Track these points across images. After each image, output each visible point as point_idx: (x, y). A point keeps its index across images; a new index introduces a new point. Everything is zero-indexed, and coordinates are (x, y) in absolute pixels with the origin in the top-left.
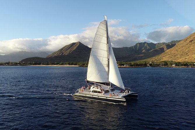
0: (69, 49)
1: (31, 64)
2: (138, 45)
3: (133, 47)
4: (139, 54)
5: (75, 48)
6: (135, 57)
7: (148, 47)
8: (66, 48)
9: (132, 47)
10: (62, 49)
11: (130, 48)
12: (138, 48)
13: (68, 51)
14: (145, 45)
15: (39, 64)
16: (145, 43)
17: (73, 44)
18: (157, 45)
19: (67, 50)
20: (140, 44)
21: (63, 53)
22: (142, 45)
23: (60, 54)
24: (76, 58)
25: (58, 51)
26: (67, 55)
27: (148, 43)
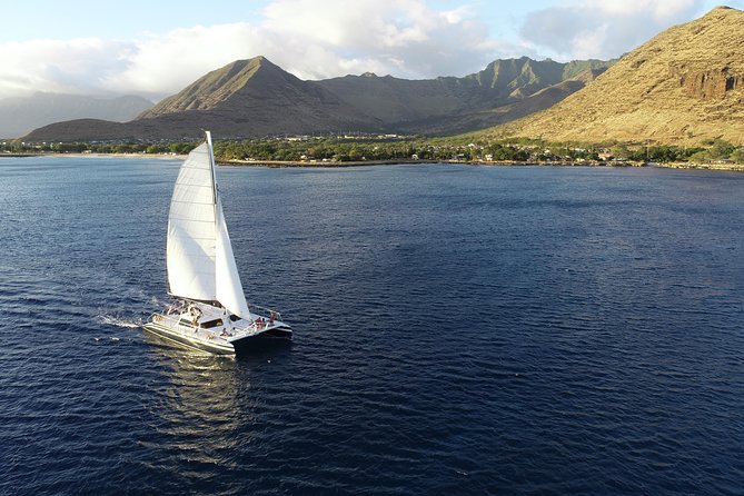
0: (223, 87)
1: (47, 149)
2: (497, 68)
3: (478, 79)
4: (495, 107)
5: (241, 82)
6: (476, 118)
7: (534, 78)
8: (210, 81)
9: (474, 75)
10: (196, 87)
11: (465, 81)
12: (495, 79)
13: (218, 96)
14: (524, 70)
15: (80, 149)
16: (525, 59)
17: (239, 66)
18: (567, 69)
19: (214, 90)
20: (505, 64)
21: (198, 103)
22: (510, 68)
23: (188, 104)
24: (245, 121)
25: (182, 94)
26: (211, 113)
27: (533, 63)
